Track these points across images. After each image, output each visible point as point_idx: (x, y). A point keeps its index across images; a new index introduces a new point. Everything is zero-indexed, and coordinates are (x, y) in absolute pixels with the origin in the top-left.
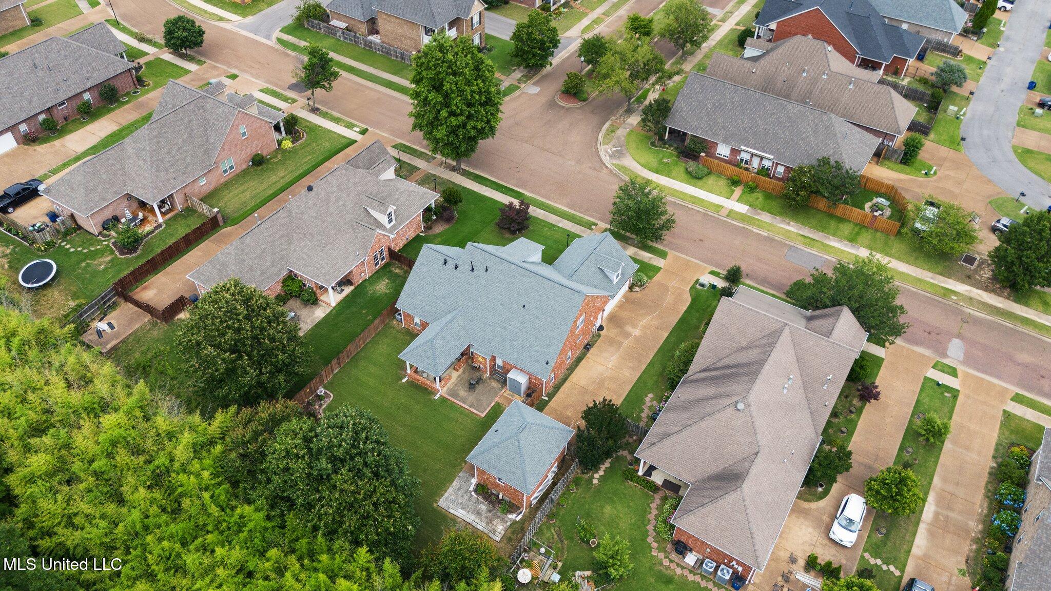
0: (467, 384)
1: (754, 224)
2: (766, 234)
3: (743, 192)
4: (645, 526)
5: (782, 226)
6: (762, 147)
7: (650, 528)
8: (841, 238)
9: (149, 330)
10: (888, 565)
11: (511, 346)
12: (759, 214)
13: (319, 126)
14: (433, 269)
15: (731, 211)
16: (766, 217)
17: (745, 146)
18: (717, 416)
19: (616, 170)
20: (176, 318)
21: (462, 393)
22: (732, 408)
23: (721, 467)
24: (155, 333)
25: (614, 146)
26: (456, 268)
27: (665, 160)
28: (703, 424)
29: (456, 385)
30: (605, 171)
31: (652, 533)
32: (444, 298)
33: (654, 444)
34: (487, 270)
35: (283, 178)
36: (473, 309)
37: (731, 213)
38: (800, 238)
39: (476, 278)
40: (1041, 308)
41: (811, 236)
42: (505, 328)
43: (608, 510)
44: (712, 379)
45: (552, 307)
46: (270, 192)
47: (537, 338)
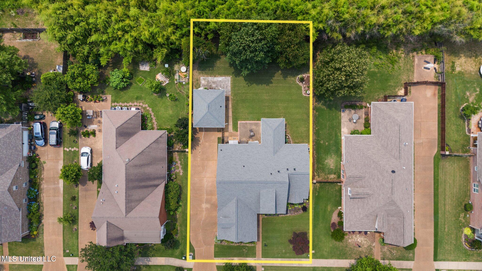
7: (153, 114)
10: (69, 150)
21: (254, 127)
23: (130, 140)
29: (258, 129)
31: (151, 112)
42: (249, 155)
45: (230, 171)
46: (440, 190)
47: (231, 157)
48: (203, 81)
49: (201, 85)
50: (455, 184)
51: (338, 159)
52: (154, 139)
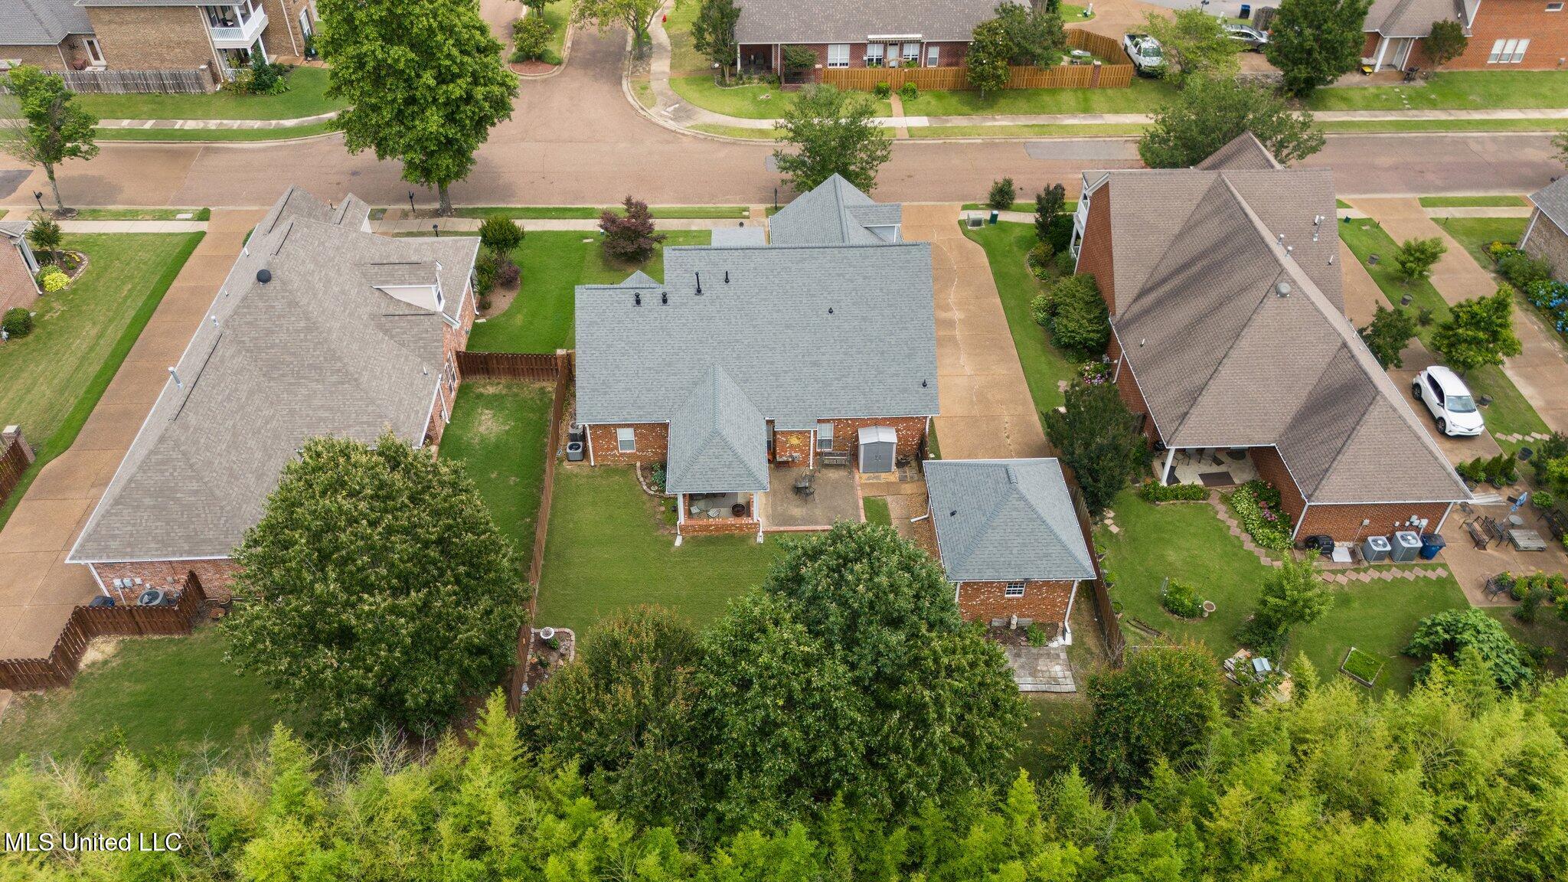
0: (791, 495)
1: (956, 134)
2: (980, 141)
3: (904, 103)
4: (1241, 547)
5: (989, 124)
6: (896, 28)
7: (1249, 546)
8: (1072, 113)
9: (30, 719)
10: (1529, 434)
11: (843, 388)
12: (947, 121)
13: (100, 235)
14: (619, 322)
15: (909, 129)
16: (958, 122)
17: (872, 33)
18: (1258, 320)
19: (701, 134)
20: (82, 665)
21: (797, 511)
22: (1272, 296)
23: (1304, 394)
24: (51, 718)
25: (666, 105)
26: (665, 301)
27: (763, 97)
28: (1244, 343)
29: (774, 506)
30: (684, 139)
31: (1259, 552)
32: (670, 364)
33: (1186, 414)
34: (727, 281)
35: (100, 336)
36: (738, 357)
37: (912, 132)
38: (1025, 129)
39: (712, 302)
40: (1343, 106)
41: (1034, 122)
42: (815, 364)
43: (1172, 555)
44: (1177, 294)
45: (881, 290)
46: (94, 369)
47: (882, 353)
48: (1060, 674)
49: (1063, 656)
50: (29, 381)
51: (459, 432)
52: (1205, 399)
